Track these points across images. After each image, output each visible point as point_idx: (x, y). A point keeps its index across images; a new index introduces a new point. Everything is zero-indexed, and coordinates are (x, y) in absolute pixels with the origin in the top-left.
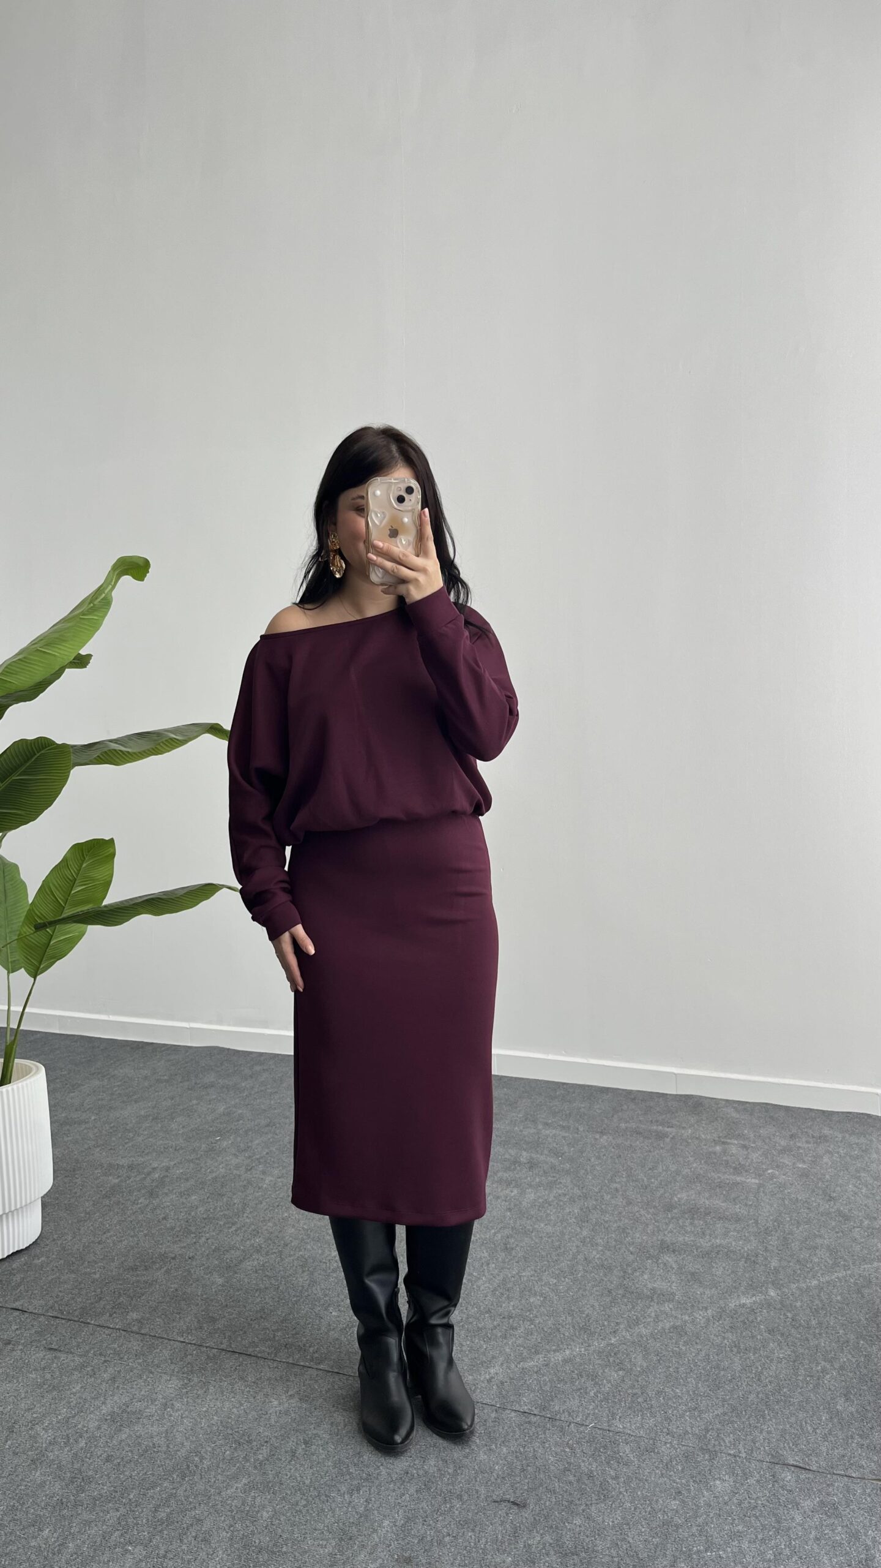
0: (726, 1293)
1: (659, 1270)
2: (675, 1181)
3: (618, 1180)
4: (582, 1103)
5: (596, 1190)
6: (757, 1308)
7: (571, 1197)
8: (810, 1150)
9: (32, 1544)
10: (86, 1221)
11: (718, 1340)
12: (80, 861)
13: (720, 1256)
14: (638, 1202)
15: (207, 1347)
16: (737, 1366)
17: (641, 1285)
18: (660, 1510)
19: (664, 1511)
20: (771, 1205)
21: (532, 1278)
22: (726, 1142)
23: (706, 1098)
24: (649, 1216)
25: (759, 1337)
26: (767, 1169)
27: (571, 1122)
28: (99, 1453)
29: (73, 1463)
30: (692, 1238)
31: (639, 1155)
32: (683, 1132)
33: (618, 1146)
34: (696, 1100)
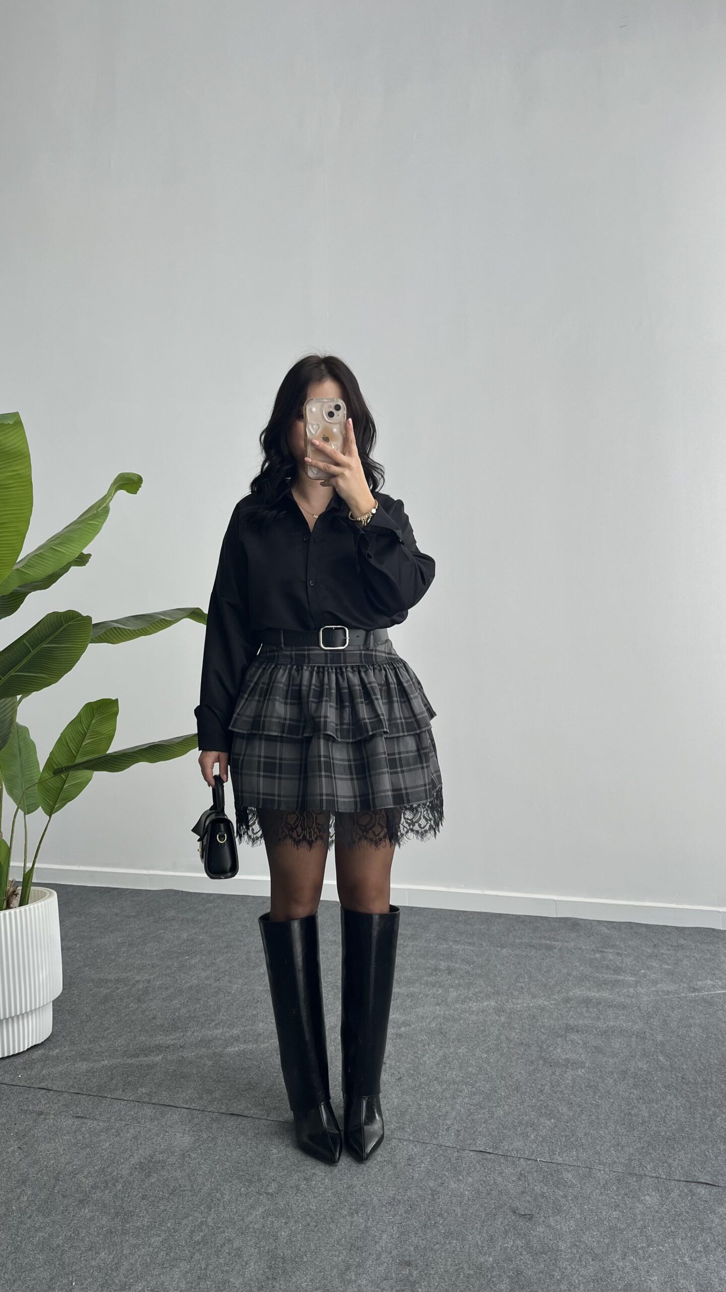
0: (626, 1060)
1: (569, 1046)
3: (521, 981)
5: (506, 988)
6: (653, 1071)
7: (486, 993)
8: (672, 955)
10: (88, 1022)
11: (626, 1095)
12: (90, 719)
13: (615, 1034)
14: (541, 996)
15: (209, 1112)
16: (645, 1112)
17: (556, 1056)
18: (606, 1218)
19: (609, 1220)
20: (649, 996)
21: (467, 1054)
23: (581, 919)
25: (658, 1091)
26: (640, 970)
27: (475, 939)
28: (135, 1194)
31: (535, 962)
32: (567, 944)
34: (573, 921)
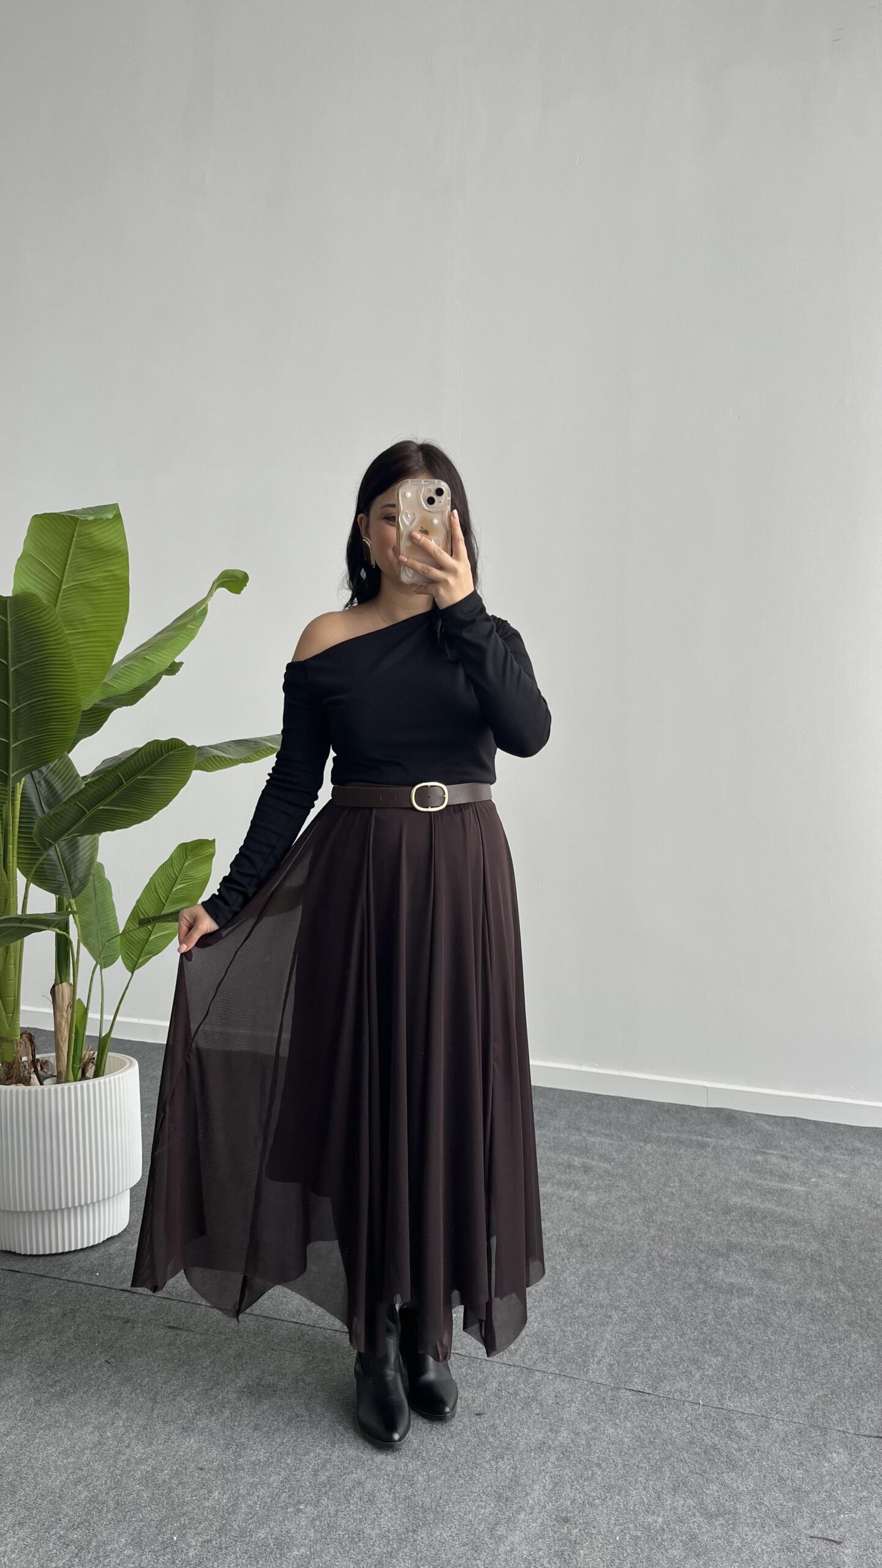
0: (800, 1288)
2: (726, 1187)
3: (672, 1185)
4: (618, 1114)
6: (832, 1303)
8: (847, 1161)
9: (207, 1504)
11: (803, 1331)
12: (183, 860)
13: (786, 1255)
16: (826, 1353)
18: (788, 1478)
19: (792, 1480)
20: (823, 1211)
22: (766, 1152)
23: (736, 1111)
25: (840, 1329)
26: (811, 1178)
27: (612, 1129)
29: (224, 1432)
30: (755, 1239)
31: (685, 1162)
32: (722, 1141)
33: (664, 1154)
34: (727, 1112)
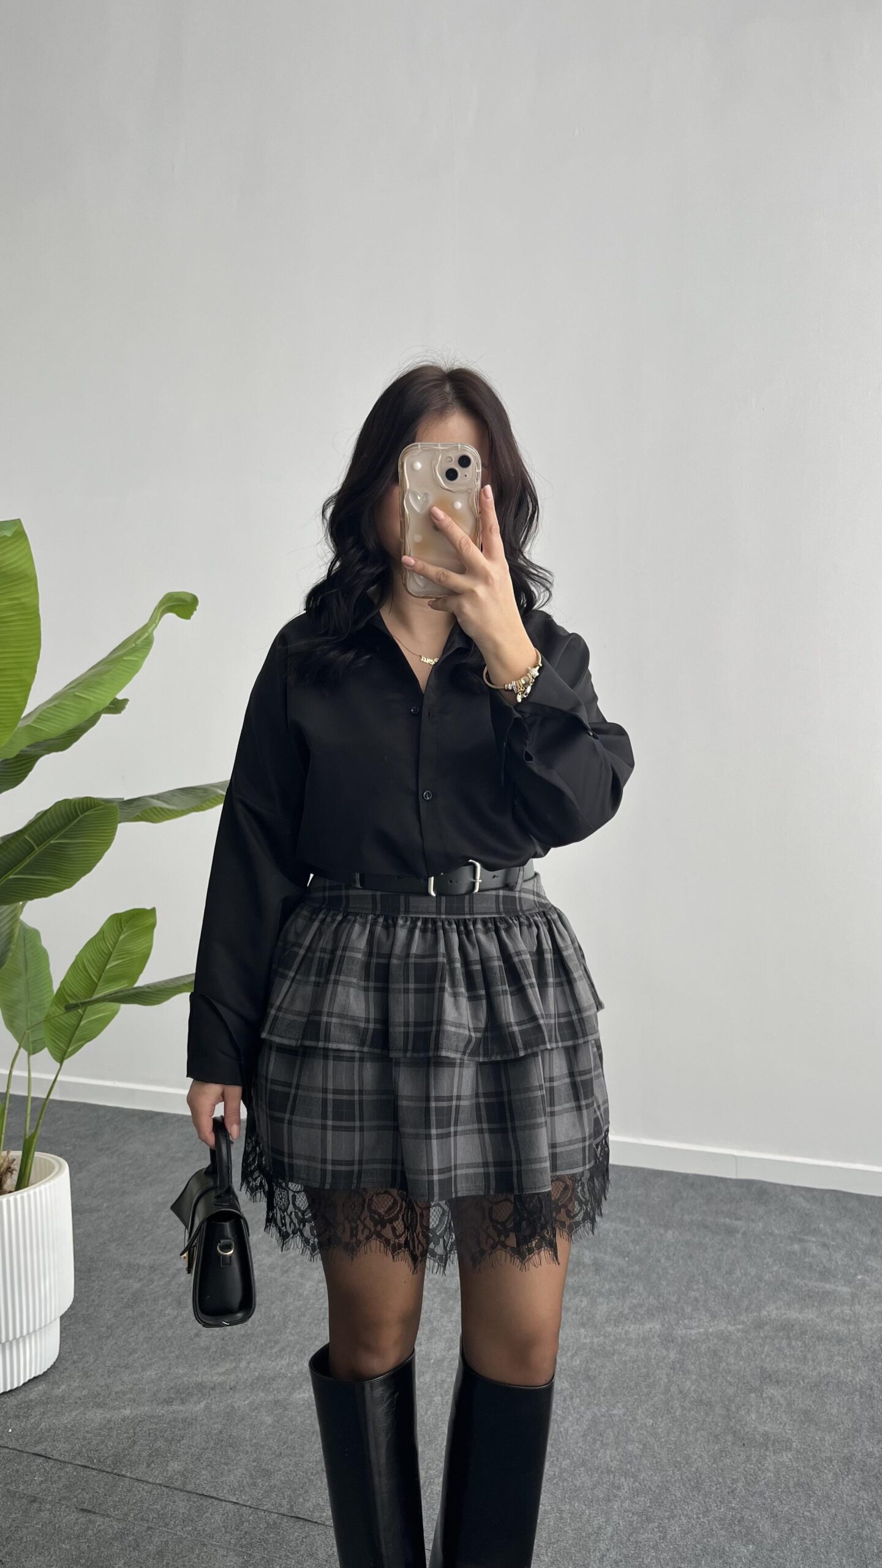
1: (767, 1407)
4: (639, 1190)
5: (674, 1299)
7: (648, 1308)
12: (117, 933)
14: (724, 1316)
17: (750, 1427)
21: (625, 1418)
22: (804, 1240)
23: (771, 1184)
24: (739, 1334)
30: (794, 1365)
31: (712, 1255)
33: (687, 1243)
34: (758, 1185)
